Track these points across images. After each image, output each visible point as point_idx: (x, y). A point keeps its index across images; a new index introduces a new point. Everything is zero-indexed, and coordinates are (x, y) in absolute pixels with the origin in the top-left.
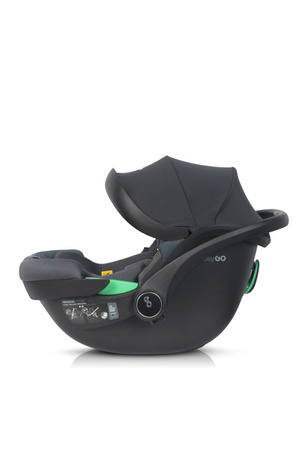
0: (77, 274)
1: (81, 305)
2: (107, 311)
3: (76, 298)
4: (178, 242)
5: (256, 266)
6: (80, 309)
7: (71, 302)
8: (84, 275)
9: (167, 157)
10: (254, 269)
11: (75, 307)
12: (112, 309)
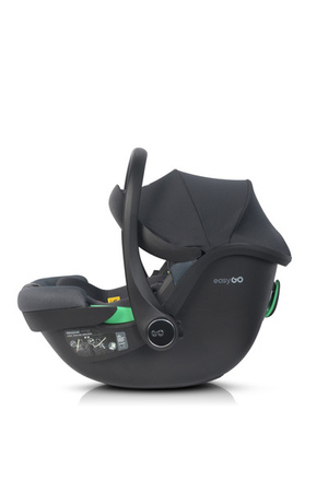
0: (81, 302)
1: (87, 336)
2: (115, 341)
3: (81, 328)
4: (190, 263)
5: (276, 286)
6: (86, 341)
7: (76, 333)
8: (89, 303)
9: (175, 171)
10: (274, 289)
11: (80, 338)
12: (121, 338)
